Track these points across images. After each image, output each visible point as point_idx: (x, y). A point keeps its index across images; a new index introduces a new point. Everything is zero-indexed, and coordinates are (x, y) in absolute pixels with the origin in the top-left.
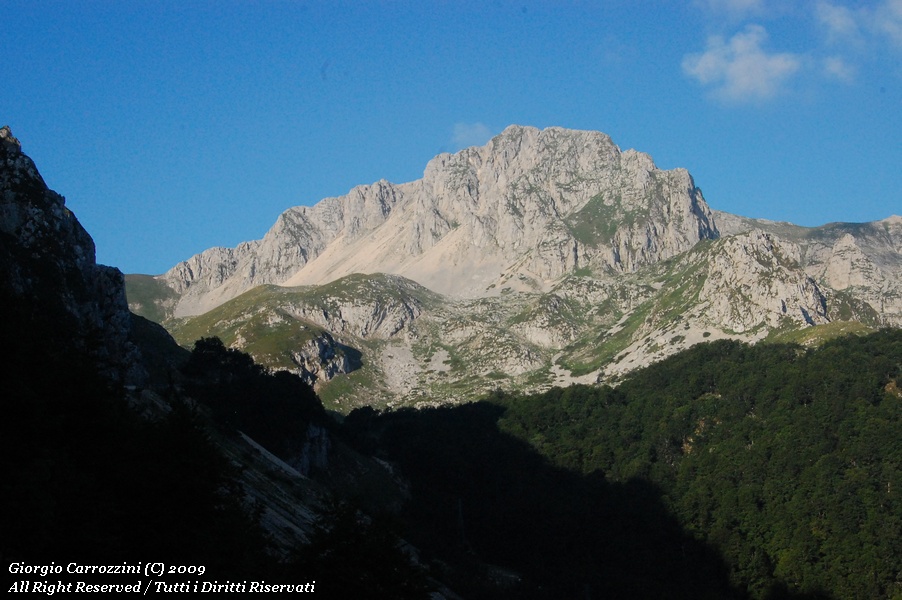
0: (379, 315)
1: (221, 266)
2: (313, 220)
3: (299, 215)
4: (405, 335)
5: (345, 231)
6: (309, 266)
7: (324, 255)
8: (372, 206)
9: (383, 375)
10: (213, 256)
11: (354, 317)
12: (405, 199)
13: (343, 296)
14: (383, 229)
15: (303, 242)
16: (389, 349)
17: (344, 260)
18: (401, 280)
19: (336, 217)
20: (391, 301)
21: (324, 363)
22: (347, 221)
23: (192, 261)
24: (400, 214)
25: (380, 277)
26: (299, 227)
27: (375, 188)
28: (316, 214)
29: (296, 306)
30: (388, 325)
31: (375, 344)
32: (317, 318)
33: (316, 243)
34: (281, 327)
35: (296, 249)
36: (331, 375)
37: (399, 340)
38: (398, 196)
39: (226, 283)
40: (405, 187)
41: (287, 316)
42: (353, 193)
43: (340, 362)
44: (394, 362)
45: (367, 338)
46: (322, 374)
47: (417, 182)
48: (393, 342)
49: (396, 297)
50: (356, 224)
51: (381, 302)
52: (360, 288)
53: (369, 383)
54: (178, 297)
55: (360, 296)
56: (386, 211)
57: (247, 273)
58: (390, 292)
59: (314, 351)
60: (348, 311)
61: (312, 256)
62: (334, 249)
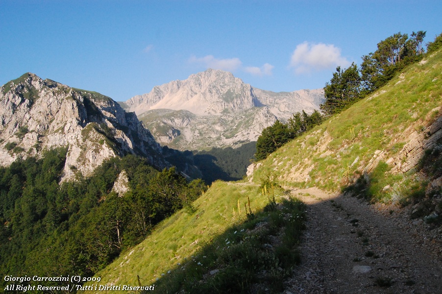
0: (183, 121)
4: (189, 126)
9: (185, 136)
13: (175, 117)
16: (185, 130)
18: (186, 111)
20: (185, 118)
21: (173, 135)
25: (182, 111)
29: (165, 119)
30: (185, 124)
32: (169, 122)
34: (164, 126)
36: (175, 137)
41: (164, 123)
43: (176, 134)
44: (187, 133)
45: (181, 127)
48: (186, 128)
52: (179, 115)
53: (182, 138)
58: (185, 116)
59: (171, 132)
60: (176, 121)
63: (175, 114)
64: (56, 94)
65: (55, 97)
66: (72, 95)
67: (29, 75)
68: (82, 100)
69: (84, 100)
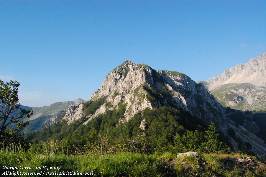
0: (245, 91)
1: (216, 79)
2: (230, 71)
3: (228, 70)
4: (250, 94)
5: (236, 72)
6: (230, 79)
7: (232, 77)
8: (240, 68)
9: (247, 101)
10: (214, 78)
11: (241, 91)
12: (246, 66)
13: (239, 88)
14: (242, 72)
15: (229, 75)
16: (247, 96)
17: (236, 78)
18: (248, 84)
19: (234, 70)
20: (247, 88)
21: (238, 100)
22: (236, 71)
23: (211, 79)
24: (245, 69)
25: (244, 83)
26: (228, 72)
27: (240, 65)
28: (230, 70)
29: (232, 89)
30: (247, 92)
31: (245, 96)
32: (235, 92)
33: (231, 75)
34: (230, 94)
35: (228, 76)
36: (239, 102)
37: (249, 95)
38: (244, 66)
39: (217, 82)
40: (245, 64)
41: (231, 92)
42: (236, 66)
43: (240, 99)
44: (249, 99)
45: (243, 95)
46: (237, 102)
47: (247, 63)
48: (248, 95)
49: (248, 87)
50: (237, 72)
51: (245, 89)
52: (242, 86)
53: (245, 103)
54: (209, 84)
55: (242, 88)
56: (242, 69)
57: (220, 80)
58: (247, 87)
59: (236, 98)
60: (240, 90)
61: (230, 77)
62: (234, 76)
63: (239, 86)
64: (135, 69)
65: (134, 71)
66: (143, 68)
67: (127, 62)
68: (150, 71)
69: (152, 72)
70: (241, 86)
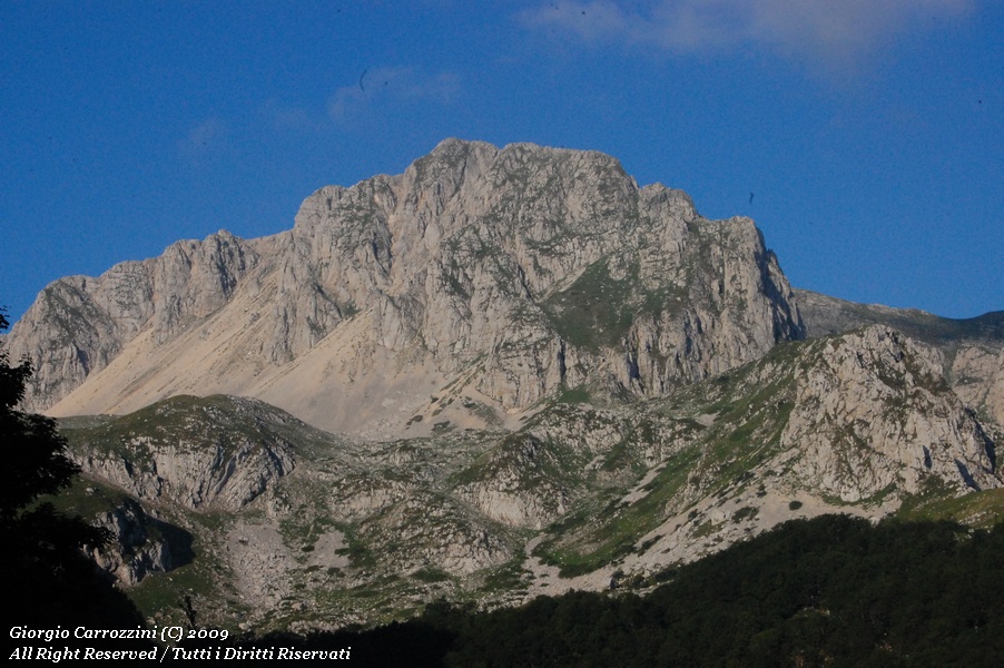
0: (223, 468)
2: (99, 300)
3: (74, 292)
4: (268, 504)
5: (155, 320)
6: (92, 381)
7: (119, 361)
8: (204, 278)
9: (230, 574)
11: (179, 472)
12: (262, 264)
13: (160, 436)
14: (223, 316)
15: (81, 338)
16: (241, 529)
17: (155, 370)
18: (260, 407)
19: (140, 295)
20: (244, 444)
21: (128, 553)
22: (160, 302)
24: (253, 291)
25: (222, 402)
26: (75, 312)
27: (209, 245)
28: (104, 290)
30: (239, 485)
31: (216, 520)
32: (114, 474)
33: (104, 340)
35: (69, 351)
36: (140, 574)
37: (258, 514)
38: (249, 260)
40: (262, 244)
42: (170, 254)
43: (156, 552)
44: (251, 552)
45: (200, 510)
46: (124, 572)
47: (282, 236)
48: (248, 515)
49: (252, 437)
50: (175, 312)
51: (226, 446)
52: (190, 422)
53: (205, 586)
55: (190, 435)
56: (228, 286)
58: (242, 429)
60: (169, 463)
61: (97, 363)
62: (136, 351)
63: (162, 420)
70: (177, 419)
